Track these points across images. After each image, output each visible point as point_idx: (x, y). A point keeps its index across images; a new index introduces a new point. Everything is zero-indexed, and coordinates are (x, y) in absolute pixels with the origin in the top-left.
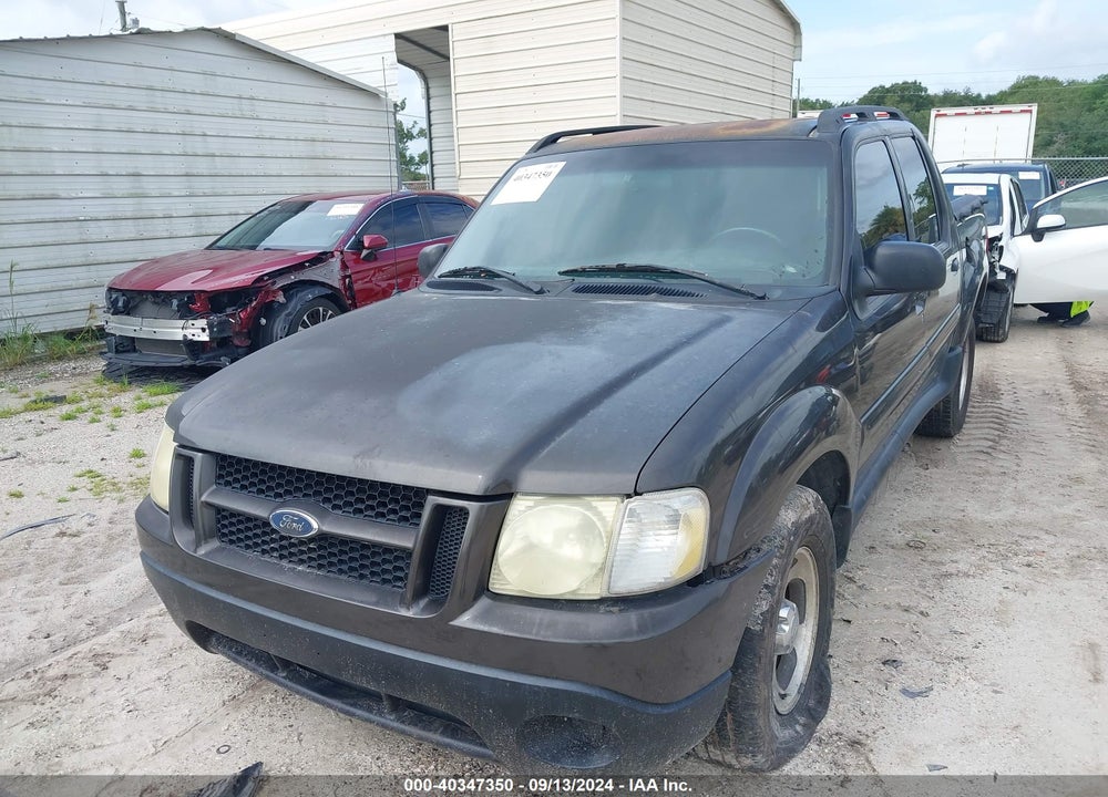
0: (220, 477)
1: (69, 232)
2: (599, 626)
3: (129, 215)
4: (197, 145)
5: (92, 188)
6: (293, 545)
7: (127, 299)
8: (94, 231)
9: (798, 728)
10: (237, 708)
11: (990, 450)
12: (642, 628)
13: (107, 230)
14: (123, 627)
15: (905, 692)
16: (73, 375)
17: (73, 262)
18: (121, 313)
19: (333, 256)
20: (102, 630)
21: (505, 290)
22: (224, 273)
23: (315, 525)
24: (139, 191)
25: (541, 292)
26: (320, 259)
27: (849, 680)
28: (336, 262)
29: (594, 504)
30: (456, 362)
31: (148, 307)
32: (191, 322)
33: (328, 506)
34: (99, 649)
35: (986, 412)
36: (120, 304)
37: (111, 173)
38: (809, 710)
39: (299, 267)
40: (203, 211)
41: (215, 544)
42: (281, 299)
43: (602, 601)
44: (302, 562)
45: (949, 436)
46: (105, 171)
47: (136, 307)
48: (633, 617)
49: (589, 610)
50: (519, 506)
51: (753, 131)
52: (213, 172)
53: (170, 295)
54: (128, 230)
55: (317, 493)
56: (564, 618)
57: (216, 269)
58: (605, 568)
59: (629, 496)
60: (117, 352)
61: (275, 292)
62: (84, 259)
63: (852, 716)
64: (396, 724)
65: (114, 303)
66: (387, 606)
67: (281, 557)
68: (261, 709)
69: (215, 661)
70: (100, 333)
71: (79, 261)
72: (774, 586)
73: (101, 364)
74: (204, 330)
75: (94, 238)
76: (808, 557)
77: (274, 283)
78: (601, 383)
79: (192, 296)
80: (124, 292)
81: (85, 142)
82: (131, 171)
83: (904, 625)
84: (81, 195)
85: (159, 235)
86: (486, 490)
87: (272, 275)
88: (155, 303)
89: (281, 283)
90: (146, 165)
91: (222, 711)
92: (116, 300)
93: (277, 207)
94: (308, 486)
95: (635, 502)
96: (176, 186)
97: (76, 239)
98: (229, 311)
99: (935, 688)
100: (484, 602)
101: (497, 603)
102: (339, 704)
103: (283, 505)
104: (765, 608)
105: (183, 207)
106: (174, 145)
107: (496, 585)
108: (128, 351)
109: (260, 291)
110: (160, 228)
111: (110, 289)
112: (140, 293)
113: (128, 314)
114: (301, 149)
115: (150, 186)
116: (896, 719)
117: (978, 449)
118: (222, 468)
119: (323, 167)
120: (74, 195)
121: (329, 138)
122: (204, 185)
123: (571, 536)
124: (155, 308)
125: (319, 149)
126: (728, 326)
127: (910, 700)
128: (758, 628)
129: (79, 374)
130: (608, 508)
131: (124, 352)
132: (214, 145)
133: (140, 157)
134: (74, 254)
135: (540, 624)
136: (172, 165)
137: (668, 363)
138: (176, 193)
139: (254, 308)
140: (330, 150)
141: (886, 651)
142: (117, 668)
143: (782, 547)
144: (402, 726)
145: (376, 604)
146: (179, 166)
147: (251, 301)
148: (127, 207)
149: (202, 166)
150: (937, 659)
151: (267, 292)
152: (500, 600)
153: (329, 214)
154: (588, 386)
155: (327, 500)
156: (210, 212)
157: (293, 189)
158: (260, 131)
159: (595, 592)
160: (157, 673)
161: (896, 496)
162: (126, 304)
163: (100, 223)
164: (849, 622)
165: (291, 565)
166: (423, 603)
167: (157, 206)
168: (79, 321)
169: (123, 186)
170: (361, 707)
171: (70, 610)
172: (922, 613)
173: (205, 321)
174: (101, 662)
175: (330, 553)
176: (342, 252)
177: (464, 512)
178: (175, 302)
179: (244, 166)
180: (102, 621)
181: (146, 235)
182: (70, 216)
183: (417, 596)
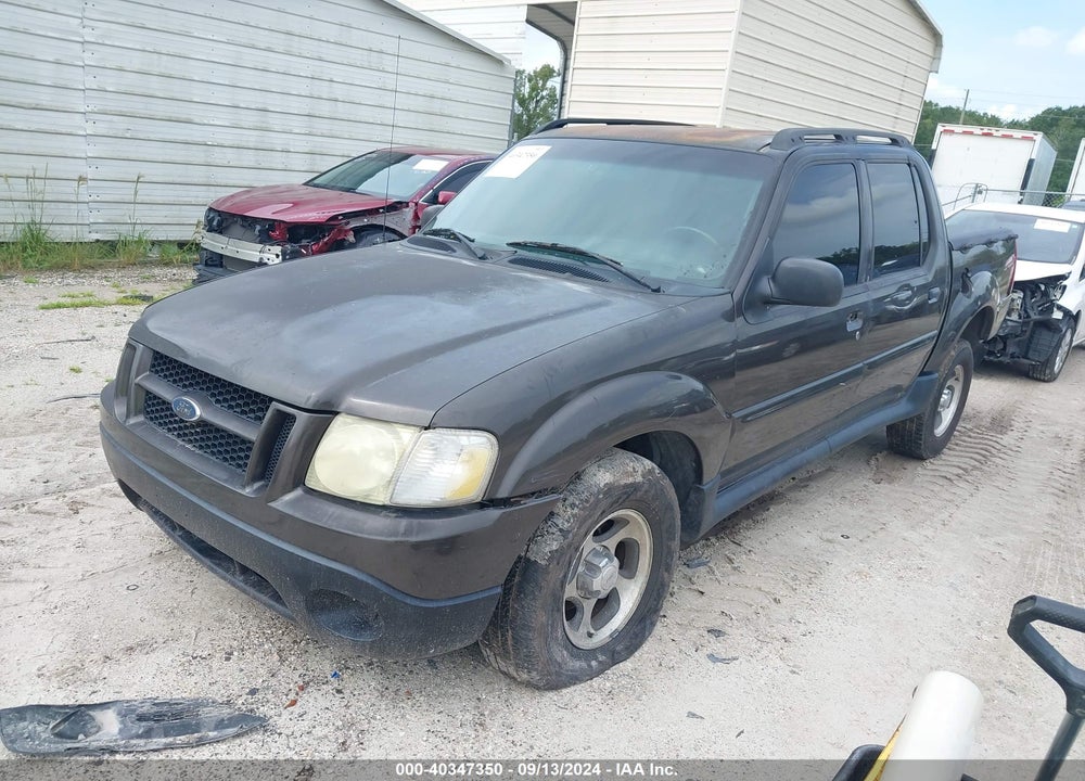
0: (153, 366)
1: (197, 154)
2: (374, 525)
3: (251, 145)
4: (323, 89)
5: (223, 117)
6: (186, 427)
7: (222, 220)
8: (218, 156)
9: (594, 663)
10: (158, 561)
11: (953, 478)
12: (408, 532)
13: (230, 156)
14: (106, 486)
15: (711, 657)
16: (171, 280)
17: (196, 181)
18: (215, 231)
19: (408, 206)
20: (92, 485)
21: (459, 252)
22: (302, 208)
23: (198, 412)
24: (264, 125)
25: (483, 258)
26: (395, 207)
27: (667, 638)
28: (409, 213)
29: (399, 429)
30: (353, 304)
31: (237, 229)
32: (268, 247)
33: (213, 400)
34: (79, 498)
35: (979, 443)
36: (215, 223)
37: (242, 105)
38: (613, 652)
39: (374, 212)
40: (317, 150)
41: (141, 418)
42: (351, 238)
43: (384, 507)
44: (190, 441)
45: (921, 458)
46: (236, 103)
47: (227, 228)
48: (404, 523)
49: (374, 513)
50: (339, 421)
51: (712, 139)
52: (333, 116)
53: (256, 220)
54: (249, 158)
55: (208, 389)
56: (351, 514)
57: (295, 204)
58: (393, 481)
59: (426, 429)
60: (206, 265)
61: (347, 231)
62: (205, 179)
63: (650, 665)
64: (242, 584)
65: (209, 221)
66: (231, 483)
67: (179, 436)
68: (176, 565)
69: (143, 517)
70: (196, 246)
71: (201, 181)
72: (569, 532)
73: (193, 274)
74: (277, 256)
75: (218, 162)
76: (641, 521)
77: (348, 223)
78: (451, 337)
79: (272, 224)
80: (220, 213)
81: (222, 75)
82: (260, 106)
83: (751, 605)
84: (212, 122)
85: (274, 166)
86: (315, 405)
87: (346, 216)
88: (243, 226)
89: (354, 224)
90: (273, 102)
91: (147, 560)
92: (213, 219)
93: (374, 155)
94: (204, 382)
95: (429, 434)
96: (297, 124)
97: (202, 161)
98: (304, 242)
99: (740, 659)
100: (299, 492)
101: (308, 496)
102: (209, 563)
103: (186, 394)
104: (554, 548)
105: (301, 144)
106: (302, 87)
107: (310, 483)
108: (216, 266)
109: (333, 229)
110: (278, 160)
111: (210, 209)
112: (234, 215)
113: (221, 233)
114: (420, 104)
115: (275, 122)
116: (686, 675)
117: (943, 474)
118: (156, 359)
119: (438, 123)
120: (206, 122)
121: (448, 96)
122: (323, 126)
123: (381, 454)
124: (243, 230)
125: (436, 106)
126: (603, 310)
127: (711, 664)
128: (543, 563)
129: (175, 280)
130: (407, 434)
131: (211, 266)
132: (339, 91)
133: (269, 95)
134: (198, 174)
135: (331, 516)
136: (296, 105)
137: (523, 331)
138: (297, 131)
139: (326, 243)
140: (449, 108)
141: (717, 623)
142: (85, 514)
143: (587, 501)
144: (245, 587)
145: (226, 481)
146: (303, 106)
147: (324, 236)
148: (251, 138)
149: (325, 108)
150: (760, 638)
151: (340, 231)
152: (311, 494)
153: (415, 168)
154: (439, 337)
155: (213, 395)
156: (325, 151)
157: (403, 140)
158: (384, 82)
159: (380, 499)
160: (113, 524)
161: (830, 501)
162: (220, 224)
163: (225, 150)
164: (702, 593)
165: (183, 443)
166: (257, 485)
167: (278, 140)
168: (187, 234)
169: (251, 119)
170: (223, 568)
171: (72, 466)
172: (775, 600)
173: (280, 248)
174: (75, 508)
175: (208, 437)
176: (416, 204)
177: (293, 418)
178: (258, 228)
179: (365, 114)
180: (93, 478)
181: (263, 165)
182: (200, 140)
183: (254, 479)
